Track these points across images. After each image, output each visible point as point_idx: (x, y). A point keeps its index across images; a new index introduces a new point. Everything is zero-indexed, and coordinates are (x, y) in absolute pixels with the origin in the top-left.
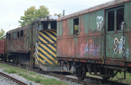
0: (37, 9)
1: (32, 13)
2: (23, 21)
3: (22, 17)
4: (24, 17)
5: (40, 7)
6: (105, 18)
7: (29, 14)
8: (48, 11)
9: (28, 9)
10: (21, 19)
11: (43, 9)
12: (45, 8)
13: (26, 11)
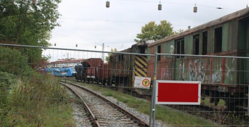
0: (158, 25)
1: (152, 30)
2: (139, 40)
3: (138, 35)
4: (141, 35)
5: (161, 22)
6: (175, 47)
7: (148, 30)
8: (171, 27)
9: (146, 25)
10: (137, 37)
11: (165, 25)
12: (167, 23)
13: (144, 27)
